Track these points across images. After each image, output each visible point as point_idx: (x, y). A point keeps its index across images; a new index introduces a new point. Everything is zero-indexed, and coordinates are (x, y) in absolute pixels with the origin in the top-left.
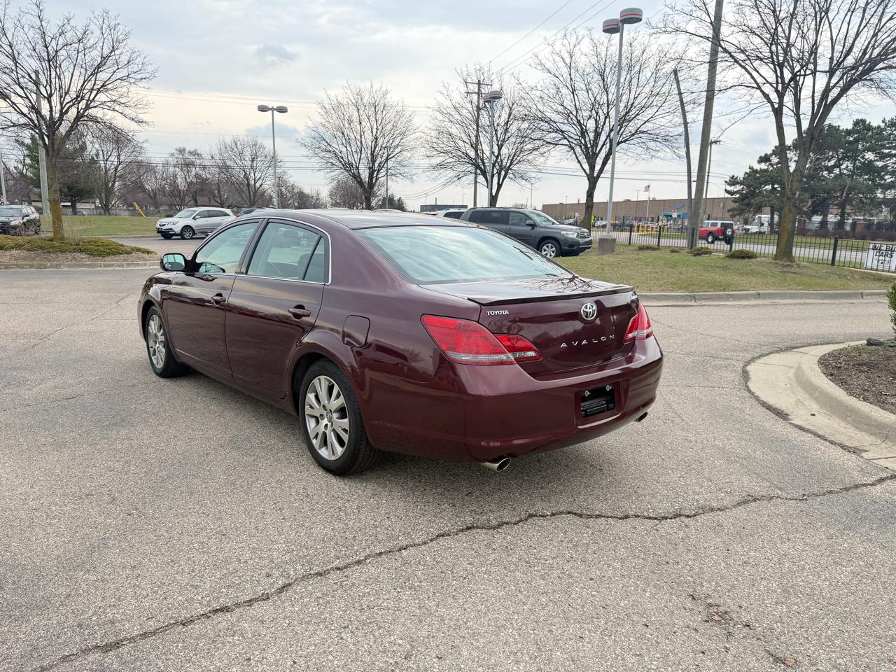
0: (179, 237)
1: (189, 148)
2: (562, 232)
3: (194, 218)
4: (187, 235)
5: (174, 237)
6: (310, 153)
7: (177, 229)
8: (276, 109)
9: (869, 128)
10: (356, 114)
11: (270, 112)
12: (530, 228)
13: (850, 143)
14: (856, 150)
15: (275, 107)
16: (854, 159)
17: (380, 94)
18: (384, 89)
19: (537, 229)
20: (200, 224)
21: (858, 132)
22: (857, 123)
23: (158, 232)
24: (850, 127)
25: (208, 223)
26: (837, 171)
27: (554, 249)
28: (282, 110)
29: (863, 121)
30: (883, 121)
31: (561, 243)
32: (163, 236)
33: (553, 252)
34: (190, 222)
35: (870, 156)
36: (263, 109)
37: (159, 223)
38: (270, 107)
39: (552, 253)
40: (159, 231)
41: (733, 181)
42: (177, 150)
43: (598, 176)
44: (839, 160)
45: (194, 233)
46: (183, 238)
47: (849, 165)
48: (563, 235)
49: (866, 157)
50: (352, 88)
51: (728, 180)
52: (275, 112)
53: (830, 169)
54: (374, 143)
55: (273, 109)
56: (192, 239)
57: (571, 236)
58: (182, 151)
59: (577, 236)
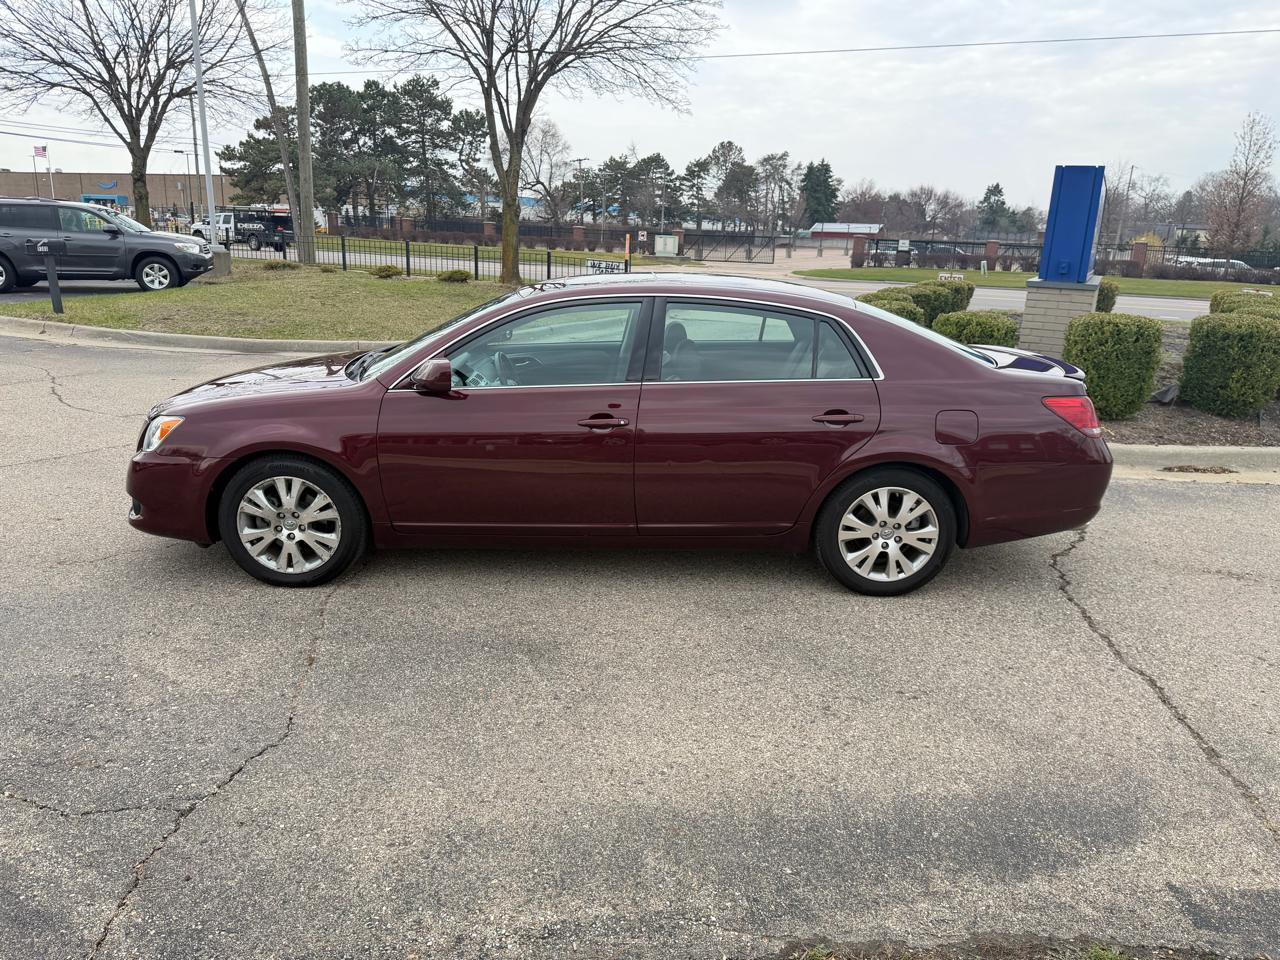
2: (176, 244)
9: (384, 94)
12: (107, 237)
13: (365, 111)
14: (373, 122)
16: (373, 135)
19: (121, 238)
21: (372, 97)
22: (369, 85)
24: (361, 89)
26: (356, 148)
27: (165, 272)
29: (375, 84)
30: (395, 87)
31: (178, 262)
33: (165, 277)
35: (391, 131)
39: (162, 279)
41: (228, 154)
43: (148, 147)
44: (355, 134)
47: (367, 139)
48: (179, 249)
49: (387, 132)
51: (220, 152)
53: (347, 144)
57: (191, 251)
59: (201, 251)
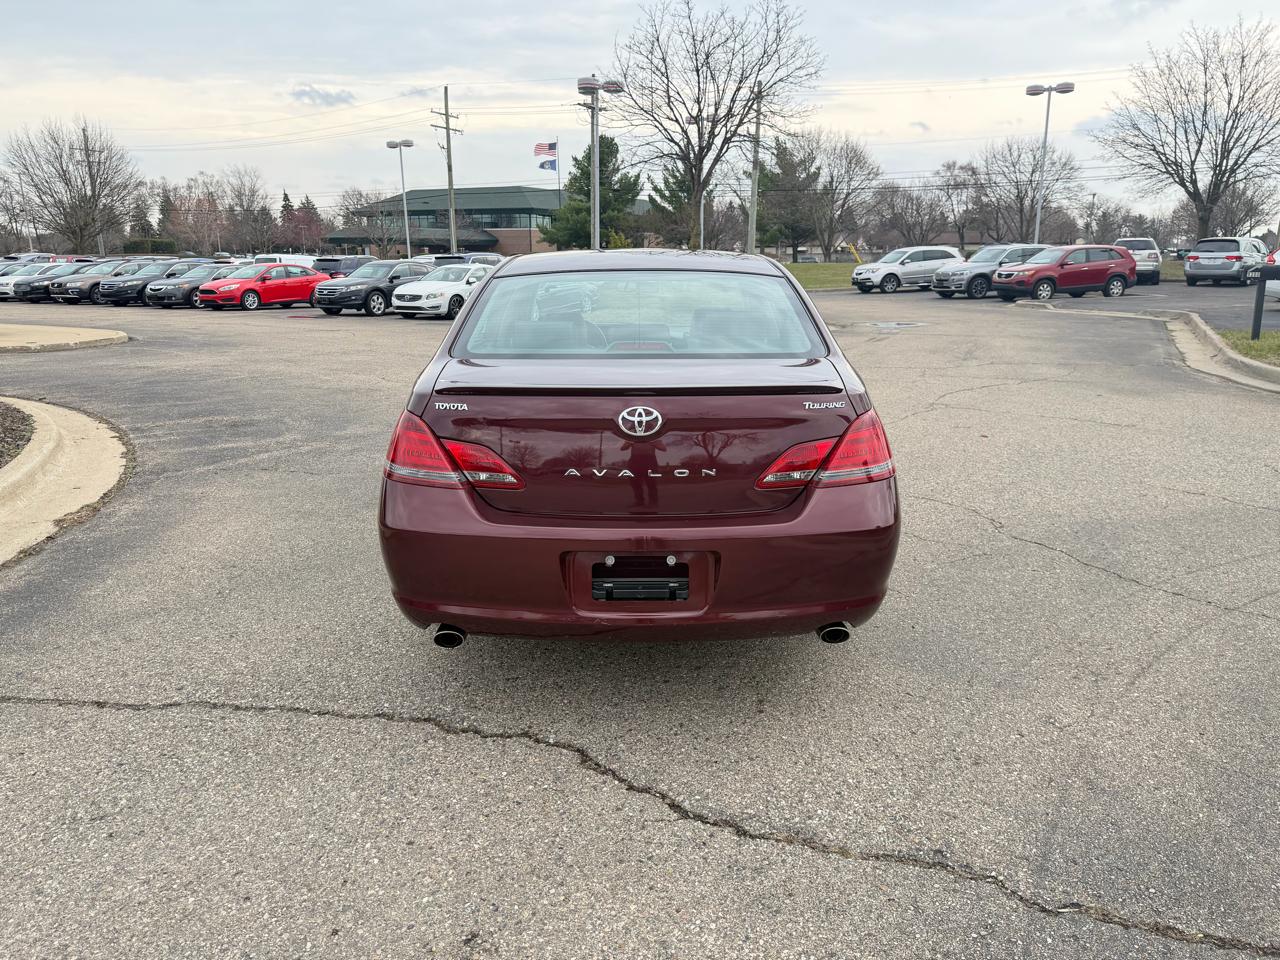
0: (878, 290)
1: (962, 161)
3: (902, 263)
4: (889, 287)
5: (874, 290)
6: (1108, 152)
7: (877, 279)
8: (1055, 89)
10: (1201, 78)
11: (1046, 94)
15: (1054, 86)
17: (1256, 36)
18: (1265, 23)
20: (912, 270)
23: (854, 284)
25: (923, 268)
28: (1065, 89)
32: (860, 289)
34: (896, 268)
36: (1034, 91)
37: (856, 271)
38: (1046, 86)
40: (855, 282)
42: (944, 166)
45: (899, 284)
46: (883, 292)
50: (1199, 33)
52: (1053, 93)
54: (1230, 123)
55: (1050, 89)
56: (895, 292)
58: (950, 167)
